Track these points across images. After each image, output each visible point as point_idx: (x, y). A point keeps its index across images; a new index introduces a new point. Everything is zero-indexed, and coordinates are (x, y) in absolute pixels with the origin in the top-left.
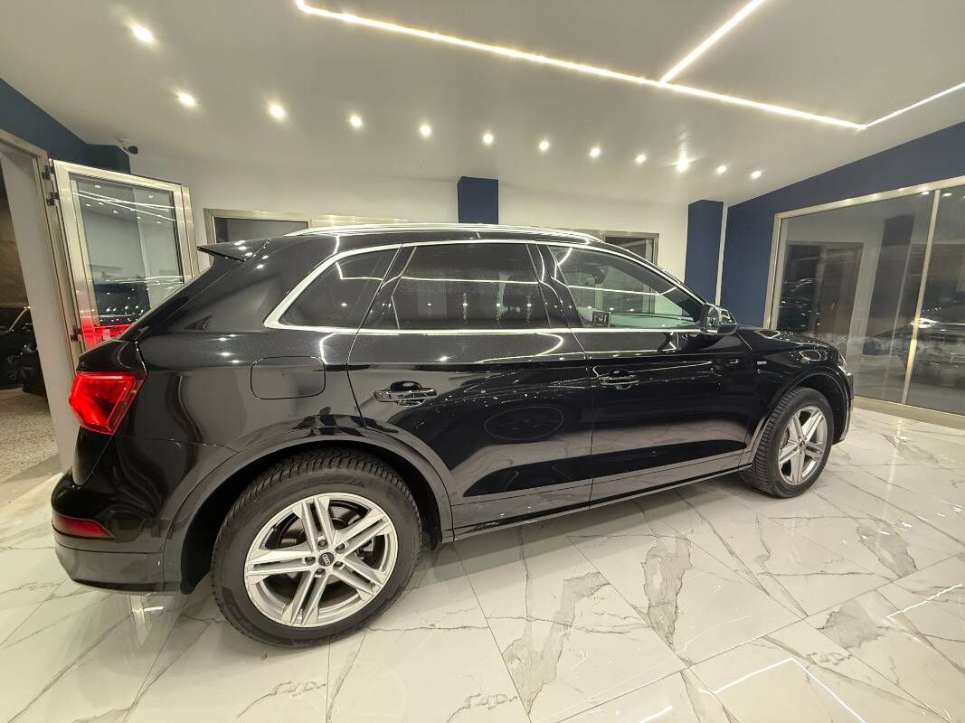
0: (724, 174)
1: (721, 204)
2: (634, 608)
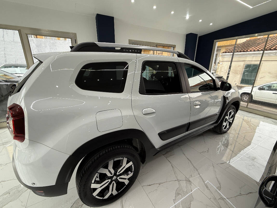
1: (197, 35)
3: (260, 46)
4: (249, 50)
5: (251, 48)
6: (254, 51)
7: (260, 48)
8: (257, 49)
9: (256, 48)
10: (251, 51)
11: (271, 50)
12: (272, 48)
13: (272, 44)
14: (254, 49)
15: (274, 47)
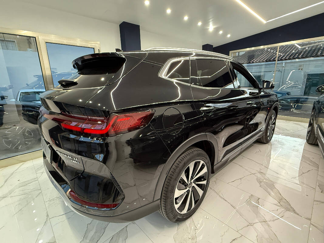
0: (222, 34)
1: (212, 46)
2: (276, 205)
3: (260, 58)
4: (251, 62)
5: (252, 60)
6: (256, 62)
7: (260, 60)
8: (259, 60)
9: (257, 59)
10: (253, 62)
11: (270, 61)
12: (271, 59)
13: (270, 56)
14: (256, 60)
15: (273, 59)
